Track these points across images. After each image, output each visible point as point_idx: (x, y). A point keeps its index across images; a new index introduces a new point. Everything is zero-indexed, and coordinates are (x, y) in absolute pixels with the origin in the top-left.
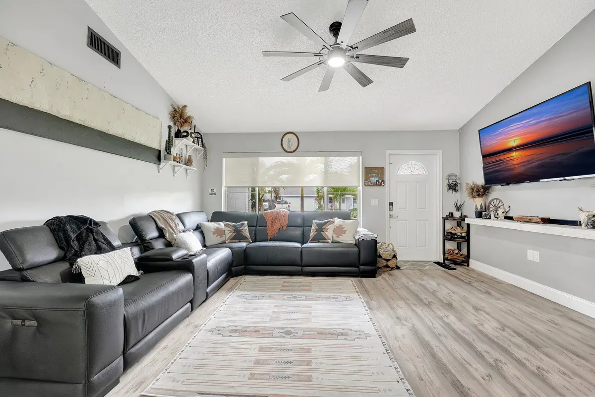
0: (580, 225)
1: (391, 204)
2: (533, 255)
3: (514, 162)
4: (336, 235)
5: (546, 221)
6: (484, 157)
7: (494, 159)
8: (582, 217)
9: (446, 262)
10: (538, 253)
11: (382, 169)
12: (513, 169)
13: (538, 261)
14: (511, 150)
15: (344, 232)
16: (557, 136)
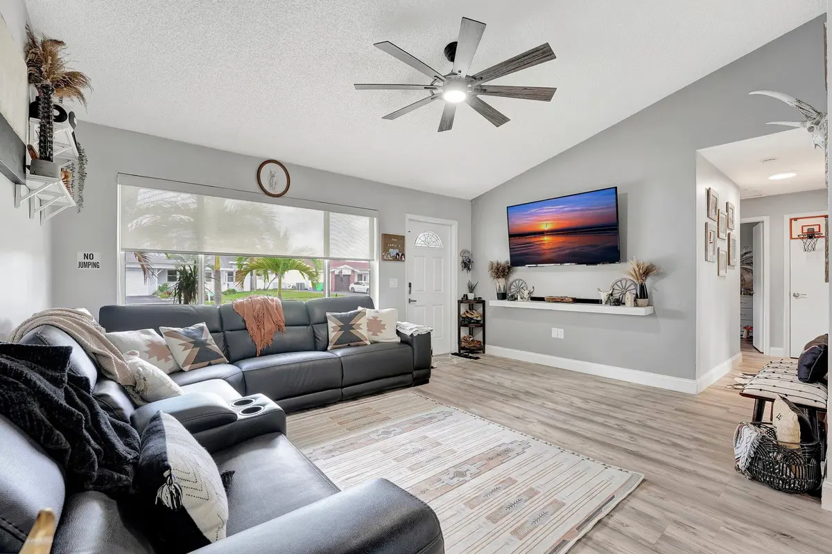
0: (601, 303)
1: (410, 285)
2: (558, 333)
3: (544, 247)
4: (371, 333)
5: (576, 301)
6: (511, 236)
7: (523, 240)
8: (603, 297)
9: (462, 351)
10: (562, 330)
11: (403, 237)
12: (543, 254)
13: (562, 337)
14: (542, 233)
15: (383, 327)
16: (584, 228)
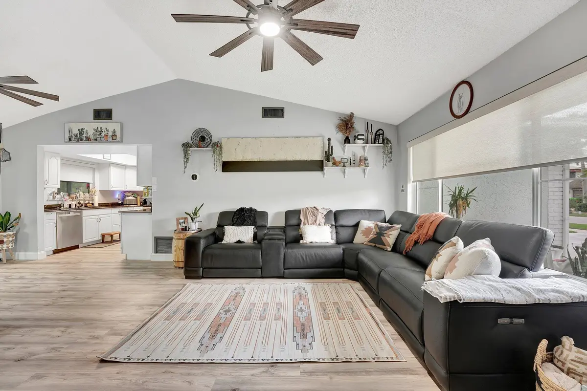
15: (453, 269)
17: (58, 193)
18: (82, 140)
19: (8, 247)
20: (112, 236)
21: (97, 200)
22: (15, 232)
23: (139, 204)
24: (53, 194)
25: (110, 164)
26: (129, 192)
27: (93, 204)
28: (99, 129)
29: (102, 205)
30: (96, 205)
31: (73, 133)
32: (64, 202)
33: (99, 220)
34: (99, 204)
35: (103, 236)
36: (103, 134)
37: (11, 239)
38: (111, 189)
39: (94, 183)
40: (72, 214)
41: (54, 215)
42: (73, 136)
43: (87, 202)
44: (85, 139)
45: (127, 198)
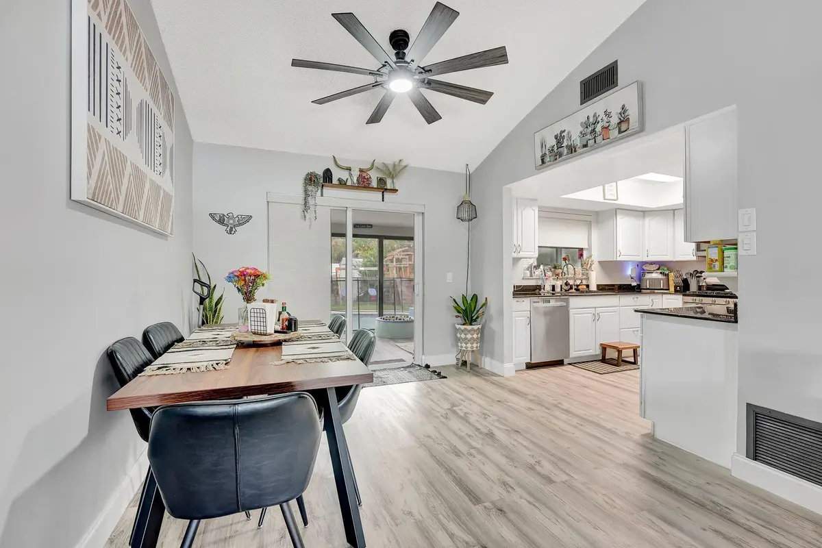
17: (537, 267)
18: (561, 155)
19: (472, 347)
20: (620, 352)
21: (596, 278)
22: (480, 326)
23: (672, 289)
24: (530, 268)
25: (617, 210)
26: (652, 263)
27: (588, 286)
28: (591, 120)
29: (604, 289)
30: (593, 288)
31: (548, 147)
32: (545, 281)
33: (596, 317)
34: (598, 286)
35: (604, 348)
36: (599, 128)
37: (475, 336)
38: (619, 259)
39: (589, 249)
40: (553, 303)
41: (526, 303)
42: (547, 153)
43: (578, 282)
44: (565, 151)
45: (648, 276)
